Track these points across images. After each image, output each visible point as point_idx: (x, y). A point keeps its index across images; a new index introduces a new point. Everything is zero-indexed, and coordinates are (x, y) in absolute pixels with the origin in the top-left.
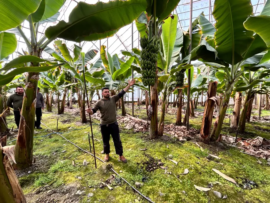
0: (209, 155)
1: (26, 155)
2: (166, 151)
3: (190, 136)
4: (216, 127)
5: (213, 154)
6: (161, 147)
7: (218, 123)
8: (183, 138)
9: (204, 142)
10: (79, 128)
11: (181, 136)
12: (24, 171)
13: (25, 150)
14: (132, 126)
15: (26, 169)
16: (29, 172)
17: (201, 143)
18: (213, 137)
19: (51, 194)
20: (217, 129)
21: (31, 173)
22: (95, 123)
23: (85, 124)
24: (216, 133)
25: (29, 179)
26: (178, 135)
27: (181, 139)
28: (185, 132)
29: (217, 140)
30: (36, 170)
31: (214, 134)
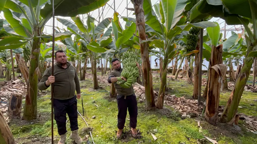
0: (205, 138)
1: (31, 110)
2: (153, 125)
3: (197, 113)
4: (229, 105)
5: (212, 137)
6: (150, 120)
7: (232, 100)
8: (187, 114)
9: (209, 122)
10: (90, 94)
11: (185, 112)
12: (29, 122)
13: (30, 106)
14: (139, 96)
15: (31, 120)
16: (32, 123)
17: (204, 122)
18: (225, 117)
19: (35, 141)
20: (230, 107)
21: (33, 124)
22: (106, 90)
23: (96, 90)
24: (228, 112)
25: (29, 128)
26: (182, 110)
27: (184, 115)
28: (193, 107)
29: (229, 121)
30: (37, 123)
31: (226, 114)
